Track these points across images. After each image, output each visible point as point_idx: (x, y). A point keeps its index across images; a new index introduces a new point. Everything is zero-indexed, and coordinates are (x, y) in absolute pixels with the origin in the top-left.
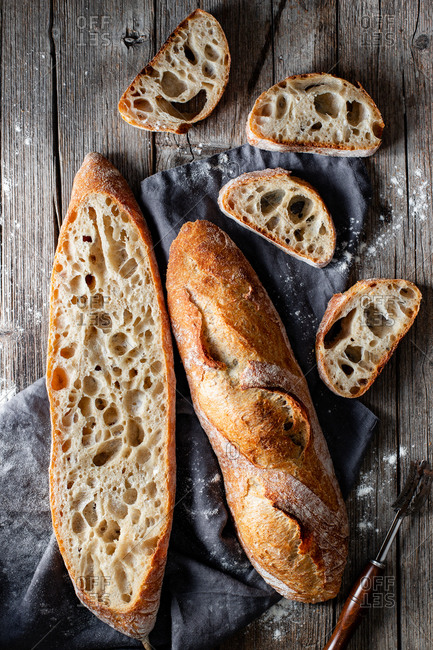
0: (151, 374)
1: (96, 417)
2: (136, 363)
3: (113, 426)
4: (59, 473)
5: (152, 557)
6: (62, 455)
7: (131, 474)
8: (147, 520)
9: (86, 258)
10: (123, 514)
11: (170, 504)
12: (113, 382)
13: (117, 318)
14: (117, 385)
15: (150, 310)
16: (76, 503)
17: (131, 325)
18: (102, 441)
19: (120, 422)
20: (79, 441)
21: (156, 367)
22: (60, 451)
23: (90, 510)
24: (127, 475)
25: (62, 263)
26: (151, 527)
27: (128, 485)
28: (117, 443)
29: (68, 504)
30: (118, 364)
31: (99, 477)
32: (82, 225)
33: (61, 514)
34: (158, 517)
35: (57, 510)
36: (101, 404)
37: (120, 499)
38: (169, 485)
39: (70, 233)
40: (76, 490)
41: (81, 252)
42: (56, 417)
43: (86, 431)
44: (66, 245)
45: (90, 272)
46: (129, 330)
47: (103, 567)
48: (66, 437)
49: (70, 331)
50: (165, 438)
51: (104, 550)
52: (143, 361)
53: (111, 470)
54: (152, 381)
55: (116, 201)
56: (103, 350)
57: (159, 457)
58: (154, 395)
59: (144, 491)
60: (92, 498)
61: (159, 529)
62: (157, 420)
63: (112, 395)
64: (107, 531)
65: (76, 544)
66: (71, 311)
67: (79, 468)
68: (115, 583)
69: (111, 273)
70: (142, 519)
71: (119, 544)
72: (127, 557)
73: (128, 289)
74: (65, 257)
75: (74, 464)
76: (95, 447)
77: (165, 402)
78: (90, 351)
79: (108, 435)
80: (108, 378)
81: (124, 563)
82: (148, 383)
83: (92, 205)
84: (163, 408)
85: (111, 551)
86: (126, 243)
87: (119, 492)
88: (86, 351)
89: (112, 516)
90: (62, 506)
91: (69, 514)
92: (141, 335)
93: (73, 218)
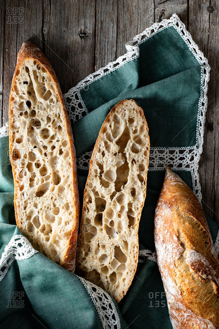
1: (36, 172)
2: (54, 143)
3: (45, 176)
4: (19, 202)
5: (69, 240)
6: (20, 193)
7: (56, 200)
8: (66, 222)
9: (26, 93)
10: (53, 220)
11: (77, 213)
12: (43, 153)
13: (44, 121)
14: (46, 155)
15: (59, 116)
16: (29, 217)
17: (50, 124)
18: (40, 184)
19: (48, 174)
20: (28, 185)
21: (64, 144)
22: (19, 191)
23: (36, 220)
24: (53, 200)
25: (14, 96)
26: (67, 226)
27: (54, 205)
28: (47, 184)
29: (24, 218)
30: (45, 144)
31: (40, 203)
32: (23, 76)
33: (22, 223)
34: (71, 220)
35: (20, 221)
36: (38, 165)
37: (51, 213)
38: (76, 203)
39: (17, 81)
40: (28, 210)
41: (23, 89)
42: (16, 173)
43: (31, 180)
44: (16, 87)
45: (28, 99)
46: (49, 126)
47: (44, 248)
48: (21, 184)
49: (20, 130)
50: (71, 179)
51: (45, 239)
52: (58, 141)
53: (45, 198)
54: (63, 150)
55: (39, 62)
56: (37, 138)
57: (69, 189)
58: (65, 158)
59: (63, 208)
60: (37, 214)
61: (72, 226)
62: (67, 170)
63: (43, 160)
64: (46, 230)
66: (20, 120)
67: (29, 199)
69: (39, 99)
70: (63, 223)
71: (51, 236)
72: (56, 242)
73: (48, 106)
74: (16, 93)
75: (26, 197)
76: (36, 188)
77: (71, 161)
78: (31, 139)
79: (43, 181)
80: (41, 151)
81: (55, 245)
82: (61, 152)
83: (27, 66)
84: (70, 164)
85: (48, 240)
86: (45, 83)
87: (50, 210)
88: (28, 139)
89: (47, 222)
90: (22, 219)
91: (25, 223)
92: (56, 128)
93: (18, 73)
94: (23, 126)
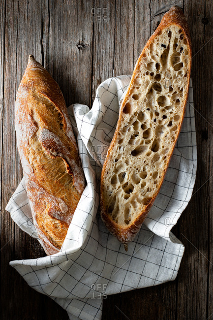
1: (140, 132)
2: (167, 113)
3: (146, 139)
4: (113, 153)
5: (146, 206)
6: (117, 145)
7: (147, 165)
8: (148, 188)
9: (160, 55)
10: (138, 182)
12: (154, 118)
13: (166, 89)
15: (182, 90)
16: (116, 170)
18: (138, 144)
19: (150, 138)
20: (128, 141)
21: (176, 118)
22: (117, 143)
23: (123, 176)
24: (145, 164)
25: (147, 53)
26: (149, 192)
27: (144, 169)
28: (145, 148)
29: (112, 169)
30: (159, 111)
31: (132, 161)
32: (164, 39)
33: (108, 173)
34: (154, 189)
35: (106, 171)
36: (143, 127)
37: (138, 176)
38: (165, 175)
39: (156, 40)
40: (118, 164)
41: (158, 51)
42: (120, 126)
43: (133, 138)
44: (152, 45)
45: (159, 62)
46: (169, 96)
47: (120, 204)
48: (122, 137)
49: (140, 88)
50: (170, 152)
51: (124, 196)
53: (139, 159)
54: (173, 123)
55: (184, 32)
56: (153, 101)
57: (164, 161)
58: (171, 131)
59: (151, 175)
60: (125, 170)
61: (152, 194)
62: (169, 143)
63: (151, 124)
64: (127, 188)
65: (110, 189)
66: (144, 78)
67: (124, 154)
68: (124, 213)
69: (169, 66)
70: (146, 187)
71: (132, 195)
72: (133, 203)
73: (175, 77)
74: (149, 51)
75: (122, 151)
76: (134, 147)
77: (176, 136)
78: (147, 100)
79: (142, 143)
80: (152, 115)
81: (131, 205)
82: (170, 124)
83: (171, 31)
84: (173, 138)
86: (181, 54)
87: (139, 171)
88: (145, 99)
89: (132, 182)
90: (109, 169)
91: (111, 174)
92: (174, 100)
93: (159, 33)
94: (145, 85)
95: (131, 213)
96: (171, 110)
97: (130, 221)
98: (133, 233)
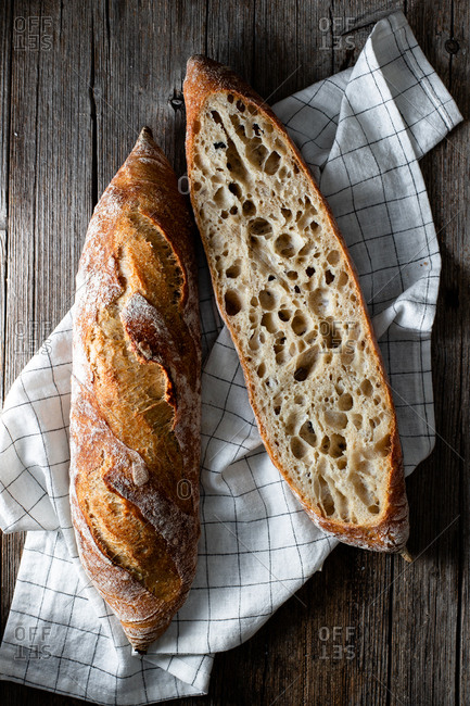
0: (330, 267)
1: (284, 330)
2: (309, 261)
3: (305, 335)
4: (261, 402)
5: (389, 457)
6: (259, 383)
7: (339, 379)
8: (371, 421)
9: (224, 166)
10: (343, 423)
12: (292, 287)
13: (275, 219)
15: (308, 201)
16: (290, 428)
17: (293, 222)
18: (298, 354)
19: (311, 328)
20: (274, 361)
21: (333, 258)
22: (257, 378)
23: (308, 430)
24: (335, 381)
25: (198, 179)
26: (378, 427)
27: (340, 392)
28: (314, 351)
29: (281, 432)
30: (292, 268)
31: (306, 393)
32: (211, 133)
33: (277, 443)
34: (382, 415)
35: (272, 441)
36: (285, 315)
37: (336, 409)
39: (199, 145)
40: (285, 413)
41: (217, 161)
42: (241, 344)
43: (278, 349)
44: (197, 160)
45: (232, 180)
46: (291, 228)
47: (338, 485)
48: (258, 363)
49: (230, 250)
50: (365, 329)
51: (335, 466)
52: (317, 256)
53: (317, 381)
54: (333, 273)
55: (238, 96)
56: (270, 258)
57: (365, 352)
58: (340, 288)
59: (359, 393)
60: (306, 417)
61: (387, 427)
62: (351, 312)
63: (294, 302)
64: (331, 446)
65: (303, 470)
66: (225, 227)
67: (282, 390)
68: (357, 498)
69: (254, 174)
70: (365, 423)
71: (349, 453)
72: (362, 466)
73: (278, 186)
74: (200, 173)
75: (275, 388)
76: (292, 362)
77: (355, 291)
78: (257, 263)
79: (302, 346)
80: (285, 285)
81: (360, 473)
82: (330, 277)
83: (214, 108)
84: (353, 298)
85: (343, 466)
86: (262, 137)
87: (333, 402)
88: (253, 264)
89: (332, 429)
90: (276, 435)
91: (285, 442)
92: (307, 229)
93: (196, 128)
94: (235, 238)
95: (370, 489)
96: (313, 252)
97: (378, 503)
98: (400, 522)
